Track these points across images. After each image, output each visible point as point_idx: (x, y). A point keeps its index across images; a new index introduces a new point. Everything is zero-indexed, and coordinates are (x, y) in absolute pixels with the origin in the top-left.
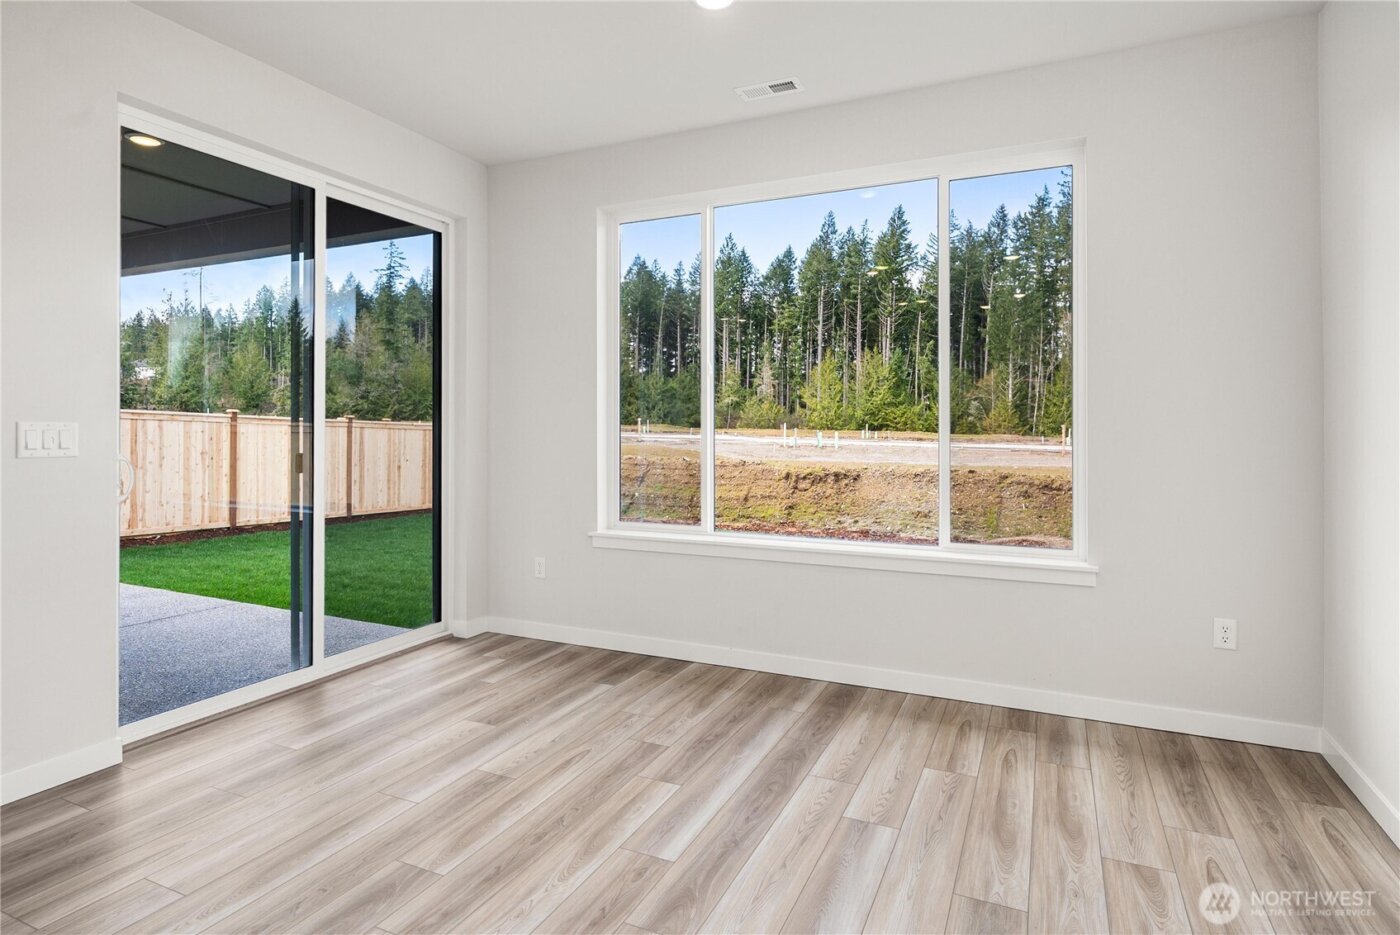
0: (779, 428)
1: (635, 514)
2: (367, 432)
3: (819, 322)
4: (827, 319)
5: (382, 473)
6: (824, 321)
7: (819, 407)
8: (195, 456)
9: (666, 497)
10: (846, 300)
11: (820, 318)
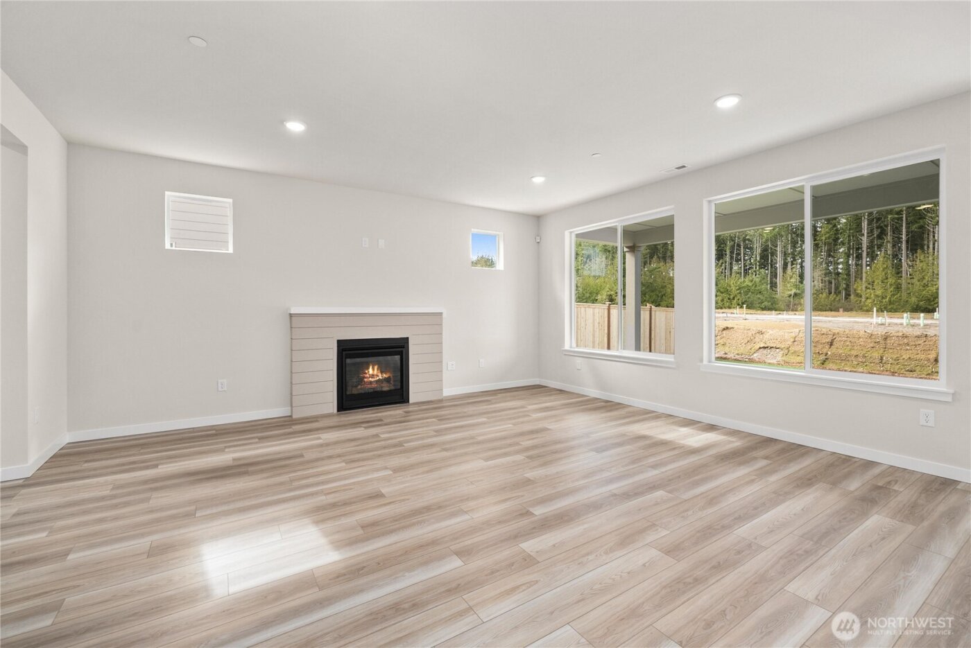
0: (839, 311)
1: (831, 365)
2: (657, 313)
3: (863, 235)
4: (871, 232)
5: (663, 335)
6: (868, 233)
7: (872, 296)
8: (597, 325)
9: (856, 356)
10: (890, 216)
11: (865, 232)
